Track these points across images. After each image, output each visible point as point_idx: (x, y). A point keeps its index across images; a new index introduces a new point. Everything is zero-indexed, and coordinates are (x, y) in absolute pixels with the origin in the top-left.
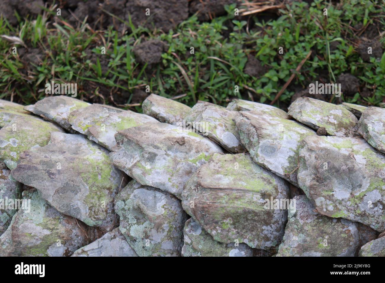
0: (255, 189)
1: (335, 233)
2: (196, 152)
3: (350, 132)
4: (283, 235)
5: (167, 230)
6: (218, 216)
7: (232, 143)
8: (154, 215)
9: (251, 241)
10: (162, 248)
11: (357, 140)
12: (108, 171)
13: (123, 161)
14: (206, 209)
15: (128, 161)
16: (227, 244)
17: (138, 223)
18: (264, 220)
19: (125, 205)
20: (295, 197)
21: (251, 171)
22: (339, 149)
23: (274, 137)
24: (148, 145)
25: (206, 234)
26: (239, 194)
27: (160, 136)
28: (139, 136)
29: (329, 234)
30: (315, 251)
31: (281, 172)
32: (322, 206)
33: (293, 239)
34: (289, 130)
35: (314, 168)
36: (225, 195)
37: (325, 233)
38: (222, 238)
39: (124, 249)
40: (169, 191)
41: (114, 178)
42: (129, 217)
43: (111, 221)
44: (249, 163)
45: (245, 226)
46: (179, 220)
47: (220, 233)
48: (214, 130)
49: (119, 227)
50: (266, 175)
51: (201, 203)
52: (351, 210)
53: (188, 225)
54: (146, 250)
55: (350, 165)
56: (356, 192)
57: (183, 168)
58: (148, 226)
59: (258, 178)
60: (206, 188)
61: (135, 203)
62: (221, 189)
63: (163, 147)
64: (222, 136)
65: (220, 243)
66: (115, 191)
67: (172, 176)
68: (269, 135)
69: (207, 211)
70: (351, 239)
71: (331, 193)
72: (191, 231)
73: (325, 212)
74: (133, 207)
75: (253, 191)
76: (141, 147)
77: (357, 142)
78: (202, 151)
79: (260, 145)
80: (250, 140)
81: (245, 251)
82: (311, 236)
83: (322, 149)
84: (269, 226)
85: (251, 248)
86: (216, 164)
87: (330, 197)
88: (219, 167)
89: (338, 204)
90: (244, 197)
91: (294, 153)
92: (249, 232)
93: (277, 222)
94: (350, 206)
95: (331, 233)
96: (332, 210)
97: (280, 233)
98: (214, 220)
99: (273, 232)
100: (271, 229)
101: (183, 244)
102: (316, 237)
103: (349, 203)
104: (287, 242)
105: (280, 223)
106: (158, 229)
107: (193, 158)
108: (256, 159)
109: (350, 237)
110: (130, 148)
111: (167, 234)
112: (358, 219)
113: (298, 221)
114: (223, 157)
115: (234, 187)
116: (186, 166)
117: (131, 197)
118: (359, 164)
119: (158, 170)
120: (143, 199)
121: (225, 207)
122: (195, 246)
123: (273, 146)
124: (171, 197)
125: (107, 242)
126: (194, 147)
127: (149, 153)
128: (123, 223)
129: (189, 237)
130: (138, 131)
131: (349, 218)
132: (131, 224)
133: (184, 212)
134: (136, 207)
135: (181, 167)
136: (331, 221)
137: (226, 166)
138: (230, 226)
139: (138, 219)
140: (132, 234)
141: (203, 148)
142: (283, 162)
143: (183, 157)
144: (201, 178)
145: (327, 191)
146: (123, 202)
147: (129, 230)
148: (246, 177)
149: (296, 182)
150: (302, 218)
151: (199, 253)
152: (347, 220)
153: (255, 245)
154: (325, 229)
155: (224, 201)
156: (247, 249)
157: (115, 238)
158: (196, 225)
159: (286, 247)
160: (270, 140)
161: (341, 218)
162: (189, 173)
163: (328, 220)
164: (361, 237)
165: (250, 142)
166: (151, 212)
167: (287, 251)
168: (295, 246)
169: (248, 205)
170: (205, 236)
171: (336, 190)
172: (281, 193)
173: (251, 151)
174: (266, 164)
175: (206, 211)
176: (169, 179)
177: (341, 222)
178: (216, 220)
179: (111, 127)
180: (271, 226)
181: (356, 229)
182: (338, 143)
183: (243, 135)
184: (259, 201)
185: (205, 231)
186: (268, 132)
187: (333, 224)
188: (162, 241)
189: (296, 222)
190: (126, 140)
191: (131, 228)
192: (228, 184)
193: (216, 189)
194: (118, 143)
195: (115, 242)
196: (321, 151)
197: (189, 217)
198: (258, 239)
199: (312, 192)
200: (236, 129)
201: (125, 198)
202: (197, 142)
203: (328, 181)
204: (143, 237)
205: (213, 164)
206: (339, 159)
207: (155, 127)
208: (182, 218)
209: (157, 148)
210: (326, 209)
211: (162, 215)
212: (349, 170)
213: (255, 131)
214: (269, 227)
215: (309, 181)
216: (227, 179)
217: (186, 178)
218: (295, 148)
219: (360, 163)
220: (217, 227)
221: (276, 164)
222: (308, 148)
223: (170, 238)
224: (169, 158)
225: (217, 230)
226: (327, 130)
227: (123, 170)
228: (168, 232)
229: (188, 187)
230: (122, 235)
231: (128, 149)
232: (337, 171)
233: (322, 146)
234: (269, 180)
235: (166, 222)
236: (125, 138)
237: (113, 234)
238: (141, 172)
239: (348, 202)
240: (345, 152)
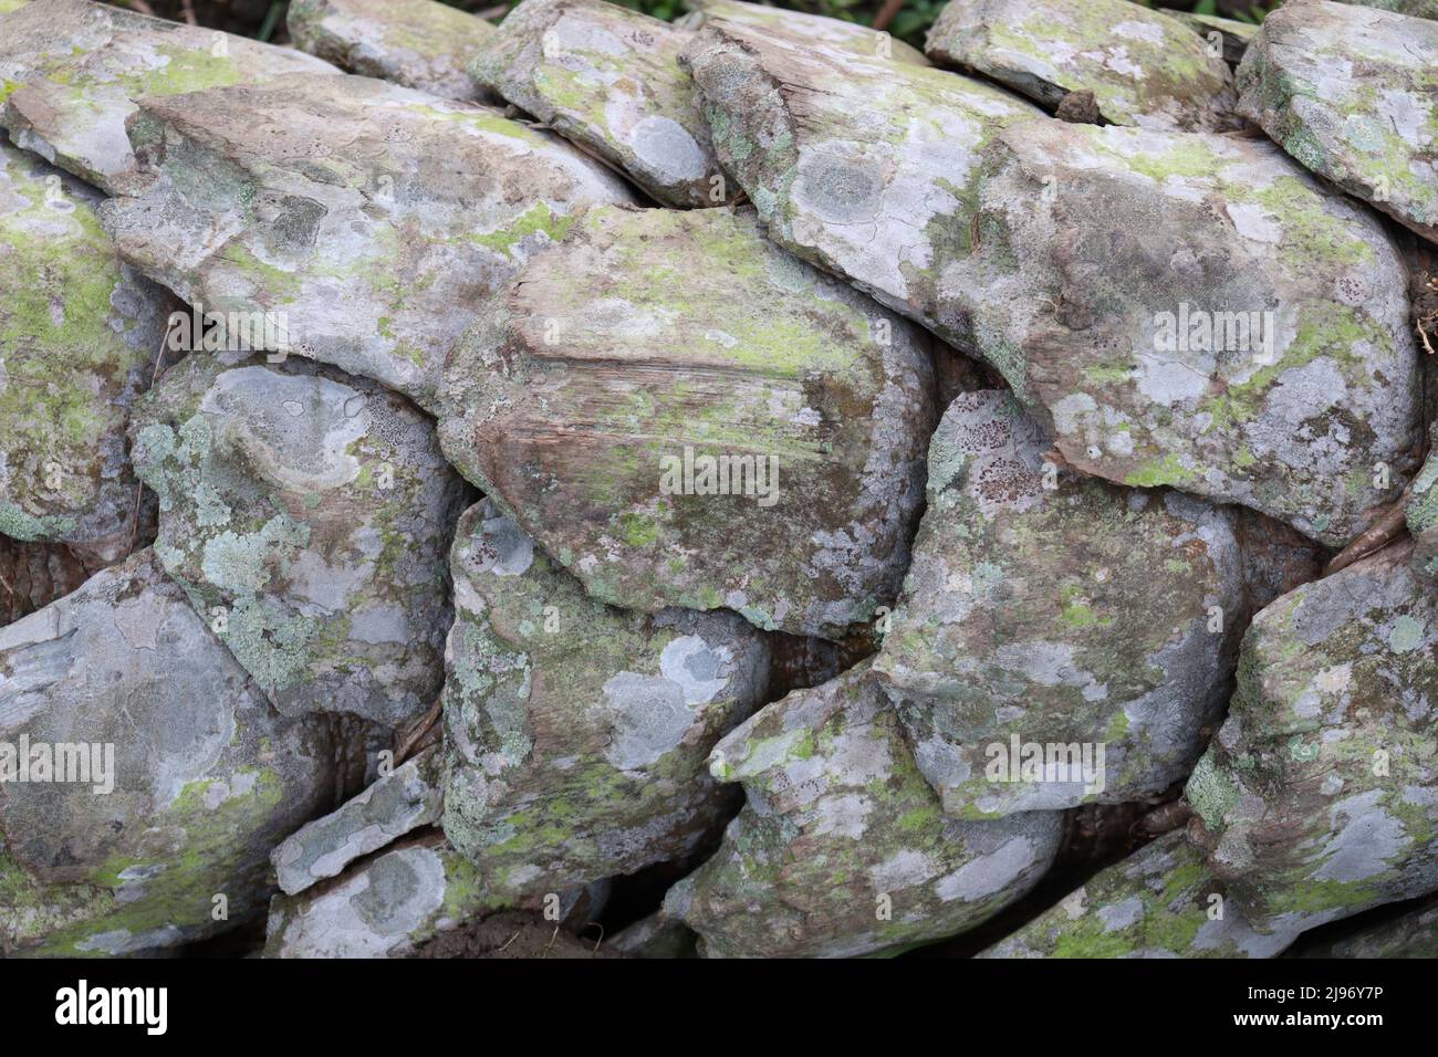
0: (779, 363)
1: (1137, 555)
2: (508, 200)
3: (1203, 115)
4: (906, 572)
5: (374, 553)
6: (606, 487)
7: (676, 164)
8: (309, 486)
9: (759, 599)
10: (354, 634)
11: (1235, 143)
12: (94, 284)
13: (162, 240)
14: (550, 457)
15: (188, 240)
16: (650, 616)
17: (238, 526)
18: (818, 502)
19: (180, 441)
20: (961, 397)
21: (759, 282)
22: (1160, 179)
23: (863, 129)
24: (280, 164)
25: (554, 572)
26: (701, 386)
27: (341, 128)
28: (242, 125)
29: (1114, 561)
30: (1048, 639)
31: (895, 285)
32: (1082, 432)
33: (948, 589)
34: (935, 101)
35: (1049, 260)
36: (636, 393)
37: (1096, 556)
38: (625, 589)
39: (180, 644)
40: (384, 375)
41: (129, 321)
42: (198, 496)
43: (122, 516)
44: (752, 249)
45: (731, 532)
46: (432, 511)
47: (615, 566)
48: (596, 107)
49: (155, 545)
50: (826, 301)
51: (523, 426)
52: (1213, 450)
53: (468, 532)
54: (279, 646)
55: (1209, 245)
56: (1234, 371)
57: (447, 273)
58: (282, 536)
59: (794, 313)
60: (551, 360)
61: (221, 432)
62: (618, 363)
63: (351, 176)
64: (634, 133)
65: (616, 611)
66: (135, 378)
67: (396, 307)
68: (840, 121)
69: (555, 464)
70: (1209, 582)
71: (1126, 376)
72: (485, 558)
73: (1097, 463)
74: (215, 451)
75: (766, 372)
76: (247, 170)
77: (1235, 153)
78: (536, 195)
79: (802, 162)
80: (757, 145)
81: (735, 644)
82: (1032, 572)
83: (1083, 179)
84: (841, 533)
85: (760, 632)
86: (597, 253)
87: (1118, 392)
88: (611, 266)
89: (1152, 426)
90: (728, 400)
91: (957, 203)
92: (749, 560)
93: (876, 512)
94: (1209, 431)
95: (1122, 559)
96: (1129, 450)
97: (892, 560)
98: (585, 504)
99: (858, 557)
100: (850, 545)
101: (452, 620)
102: (1052, 578)
103: (1202, 422)
104: (923, 602)
105: (893, 515)
106: (329, 550)
107: (493, 228)
108: (782, 230)
109: (1204, 576)
110: (195, 179)
111: (376, 574)
112: (1243, 492)
113: (973, 507)
114: (631, 222)
115: (682, 353)
116: (461, 265)
117: (203, 407)
118: (1250, 246)
119: (332, 282)
120: (260, 414)
121: (638, 444)
122: (504, 627)
123: (861, 169)
124: (392, 405)
125: (97, 610)
126: (500, 178)
127: (286, 201)
128: (170, 525)
129: (473, 584)
130: (236, 105)
131: (1203, 489)
132: (208, 528)
133: (451, 474)
134: (226, 450)
135: (440, 268)
136: (1119, 501)
137: (645, 260)
138: (661, 535)
139: (237, 506)
140: (213, 574)
141: (543, 184)
142: (906, 240)
143: (447, 220)
144: (528, 312)
145: (1104, 366)
146: (168, 430)
147: (197, 557)
148: (736, 309)
149: (963, 331)
150: (990, 491)
151: (523, 657)
152: (1192, 498)
153: (780, 616)
154: (1095, 540)
155: (633, 420)
156: (741, 634)
157: (138, 593)
158: (505, 531)
159: (917, 622)
160: (845, 143)
161: (1166, 489)
162: (475, 295)
163: (1107, 499)
164: (1248, 573)
165: (758, 155)
166: (298, 473)
167: (921, 643)
168: (957, 619)
169: (745, 437)
170: (549, 581)
171: (1147, 361)
172: (897, 381)
173: (763, 196)
174: (827, 249)
175: (548, 467)
176: (383, 322)
177: (1164, 506)
178: (598, 504)
179: (121, 92)
180: (850, 532)
181: (1229, 539)
182: (1153, 156)
183: (725, 123)
184: (798, 420)
185: (550, 560)
186: (837, 106)
187: (1130, 517)
188: (352, 606)
189: (965, 511)
190: (179, 141)
191: (206, 549)
192: (651, 341)
193: (598, 361)
194: (142, 158)
195: (137, 611)
196: (1080, 187)
197: (476, 494)
198: (791, 592)
199: (1039, 372)
200: (696, 100)
201: (175, 411)
202: (513, 159)
203: (1112, 319)
204: (259, 586)
205: (586, 249)
206: (1159, 223)
207: (323, 94)
208: (446, 500)
209: (326, 178)
210: (1102, 447)
211: (351, 486)
212: (1206, 269)
213: (780, 102)
214: (841, 538)
215: (1027, 321)
216: (649, 318)
217: (460, 319)
218: (957, 176)
219: (1255, 237)
220: (604, 540)
221: (876, 248)
222: (1022, 174)
223: (387, 589)
224: (380, 226)
225: (601, 554)
226: (1100, 103)
227: (163, 280)
228: (378, 561)
229: (465, 355)
230: (167, 579)
231: (186, 182)
232: (1154, 274)
233: (1081, 167)
234: (843, 325)
235: (368, 520)
236: (170, 134)
237: (129, 575)
238: (250, 288)
239: (1200, 416)
240: (1185, 190)
